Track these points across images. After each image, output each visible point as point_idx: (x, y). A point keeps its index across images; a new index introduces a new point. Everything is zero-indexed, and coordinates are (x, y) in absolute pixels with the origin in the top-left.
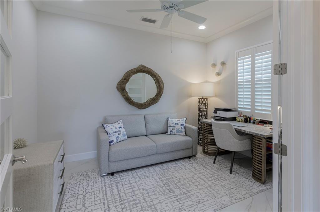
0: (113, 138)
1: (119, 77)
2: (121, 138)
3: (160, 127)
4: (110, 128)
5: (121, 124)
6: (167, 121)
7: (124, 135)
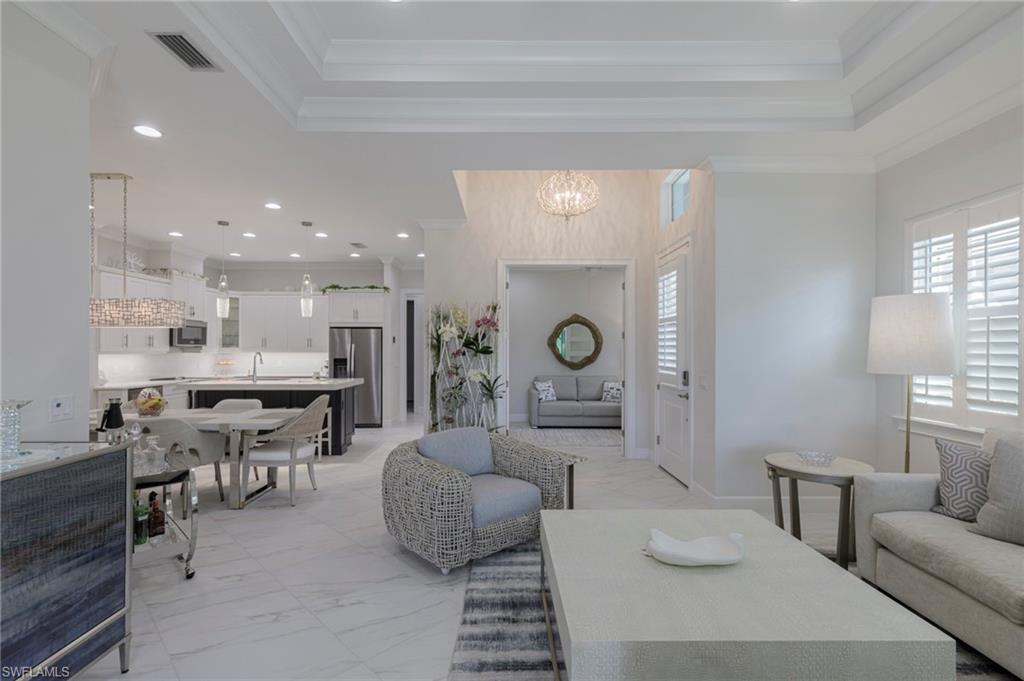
0: (543, 396)
1: (549, 330)
2: (550, 398)
3: (593, 392)
4: (539, 385)
5: (550, 384)
6: (603, 384)
7: (553, 396)
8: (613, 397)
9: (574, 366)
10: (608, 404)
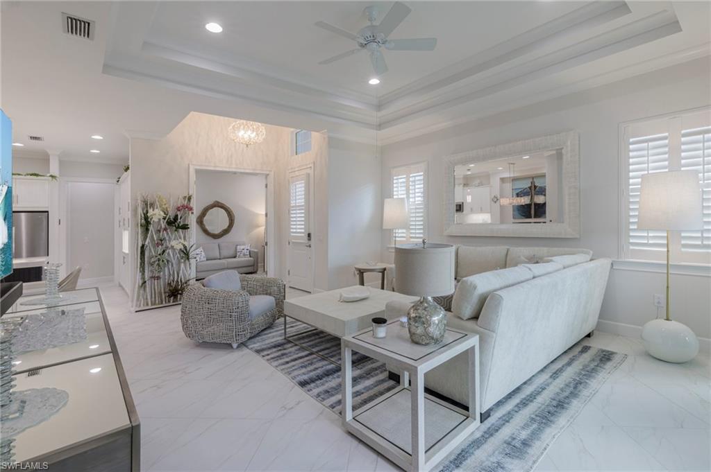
0: (198, 258)
5: (202, 249)
6: (236, 247)
7: (204, 258)
8: (244, 255)
9: (215, 236)
10: (243, 259)
